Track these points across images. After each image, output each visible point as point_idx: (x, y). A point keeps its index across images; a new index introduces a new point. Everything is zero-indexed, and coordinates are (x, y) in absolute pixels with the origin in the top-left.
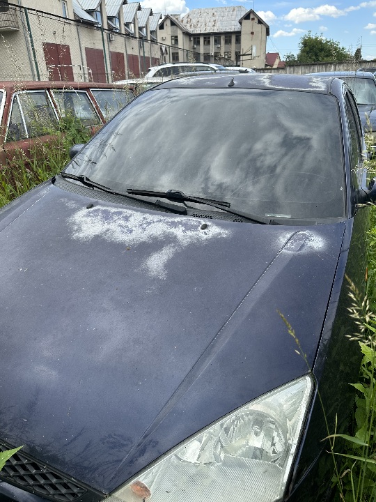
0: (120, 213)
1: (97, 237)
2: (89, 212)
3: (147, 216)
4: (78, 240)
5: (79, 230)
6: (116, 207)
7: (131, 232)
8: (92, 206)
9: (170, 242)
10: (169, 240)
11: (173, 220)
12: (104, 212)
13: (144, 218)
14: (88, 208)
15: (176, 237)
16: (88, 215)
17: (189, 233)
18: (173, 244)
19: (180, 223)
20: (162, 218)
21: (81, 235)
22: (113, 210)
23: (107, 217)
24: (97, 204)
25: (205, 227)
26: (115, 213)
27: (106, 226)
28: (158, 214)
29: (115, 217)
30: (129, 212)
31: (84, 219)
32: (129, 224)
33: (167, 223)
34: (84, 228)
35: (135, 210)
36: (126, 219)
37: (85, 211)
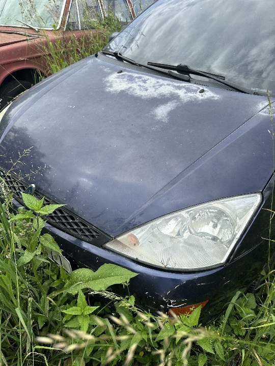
0: (140, 78)
1: (122, 92)
2: (119, 76)
3: (160, 81)
4: (110, 92)
5: (111, 86)
6: (137, 73)
7: (147, 90)
8: (121, 72)
9: (174, 99)
10: (173, 97)
11: (178, 85)
12: (129, 76)
13: (158, 82)
14: (118, 73)
15: (179, 96)
16: (118, 77)
17: (189, 94)
18: (176, 101)
19: (184, 87)
20: (171, 83)
21: (112, 89)
22: (136, 75)
23: (131, 79)
24: (125, 70)
25: (202, 91)
26: (136, 77)
27: (130, 85)
28: (168, 80)
29: (137, 80)
30: (148, 77)
31: (115, 79)
32: (146, 85)
33: (174, 86)
34: (115, 85)
35: (151, 76)
36: (145, 81)
37: (116, 74)
